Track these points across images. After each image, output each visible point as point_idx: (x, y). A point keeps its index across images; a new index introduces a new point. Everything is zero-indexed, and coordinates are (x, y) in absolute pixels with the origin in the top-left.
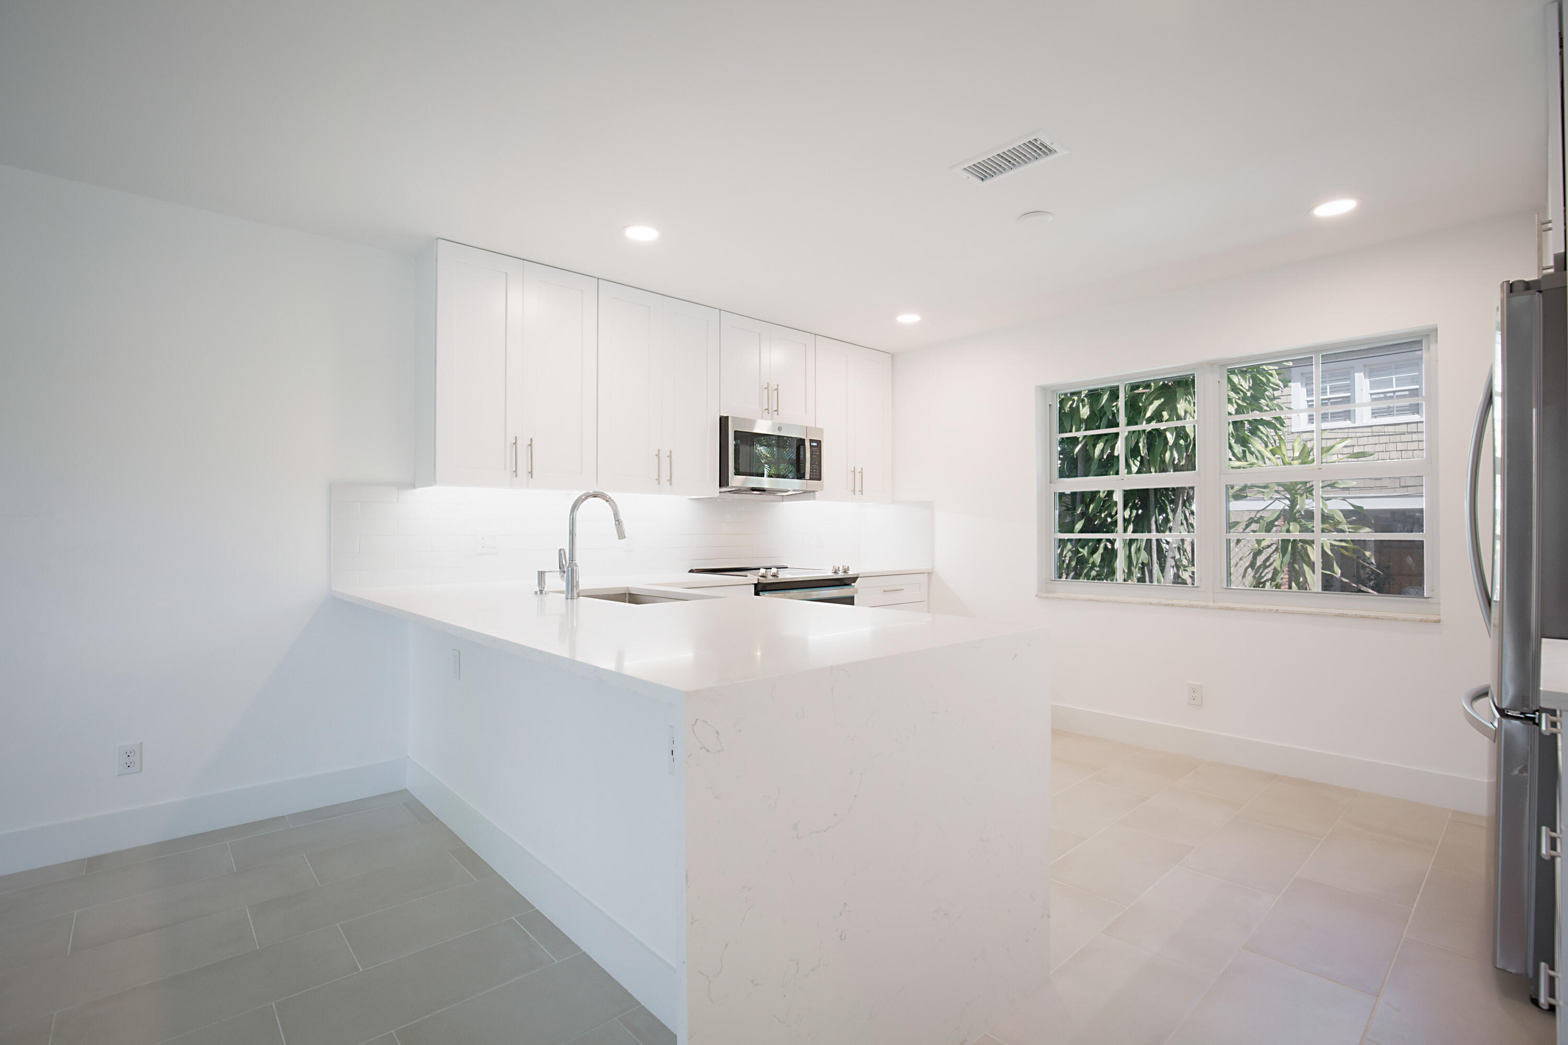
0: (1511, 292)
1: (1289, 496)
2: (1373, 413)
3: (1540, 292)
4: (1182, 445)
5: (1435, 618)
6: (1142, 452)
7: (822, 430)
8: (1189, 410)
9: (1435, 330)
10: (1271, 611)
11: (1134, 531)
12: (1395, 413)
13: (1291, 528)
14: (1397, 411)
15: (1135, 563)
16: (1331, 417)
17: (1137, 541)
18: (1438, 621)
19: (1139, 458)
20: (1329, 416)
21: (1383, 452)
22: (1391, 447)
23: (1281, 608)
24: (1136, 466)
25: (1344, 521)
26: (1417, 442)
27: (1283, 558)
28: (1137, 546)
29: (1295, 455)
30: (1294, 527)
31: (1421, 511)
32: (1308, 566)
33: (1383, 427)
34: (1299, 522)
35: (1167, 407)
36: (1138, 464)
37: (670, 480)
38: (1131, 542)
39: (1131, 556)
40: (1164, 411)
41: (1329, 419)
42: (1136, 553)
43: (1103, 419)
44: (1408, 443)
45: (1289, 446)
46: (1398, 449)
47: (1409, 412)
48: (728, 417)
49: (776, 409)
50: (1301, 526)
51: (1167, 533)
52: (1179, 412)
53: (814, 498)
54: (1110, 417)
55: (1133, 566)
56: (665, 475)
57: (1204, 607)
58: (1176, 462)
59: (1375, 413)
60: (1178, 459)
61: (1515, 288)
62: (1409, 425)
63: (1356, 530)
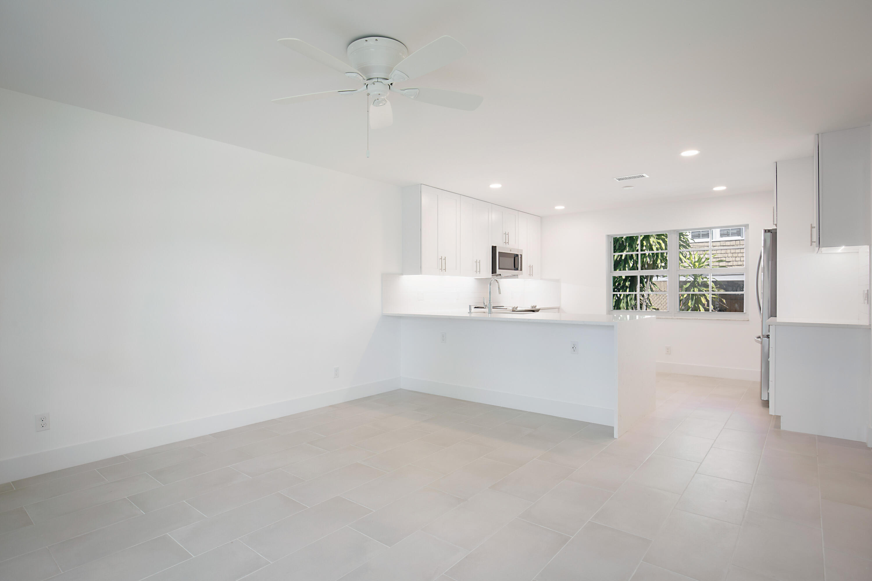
0: (765, 232)
1: (693, 277)
2: (721, 235)
3: (771, 232)
4: (651, 255)
5: (747, 319)
6: (634, 258)
7: (522, 250)
8: (654, 241)
9: (748, 225)
10: (695, 319)
11: (629, 291)
12: (730, 235)
13: (695, 290)
14: (731, 234)
15: (630, 305)
16: (702, 236)
17: (630, 296)
18: (748, 320)
19: (632, 260)
20: (701, 236)
21: (725, 253)
22: (728, 251)
23: (699, 318)
24: (632, 264)
25: (715, 287)
26: (740, 249)
27: (692, 302)
28: (630, 297)
29: (695, 260)
30: (696, 289)
31: (743, 281)
32: (700, 305)
33: (725, 242)
34: (697, 288)
35: (645, 239)
36: (632, 263)
37: (480, 271)
38: (627, 296)
39: (628, 302)
40: (644, 241)
41: (701, 237)
42: (630, 300)
43: (617, 243)
44: (736, 250)
45: (693, 256)
46: (731, 252)
47: (736, 235)
48: (496, 247)
49: (508, 242)
50: (699, 289)
51: (643, 292)
52: (651, 242)
53: (518, 278)
54: (621, 243)
55: (629, 306)
56: (478, 270)
57: (672, 319)
58: (649, 262)
59: (722, 235)
60: (650, 261)
61: (766, 231)
62: (736, 241)
63: (719, 290)
